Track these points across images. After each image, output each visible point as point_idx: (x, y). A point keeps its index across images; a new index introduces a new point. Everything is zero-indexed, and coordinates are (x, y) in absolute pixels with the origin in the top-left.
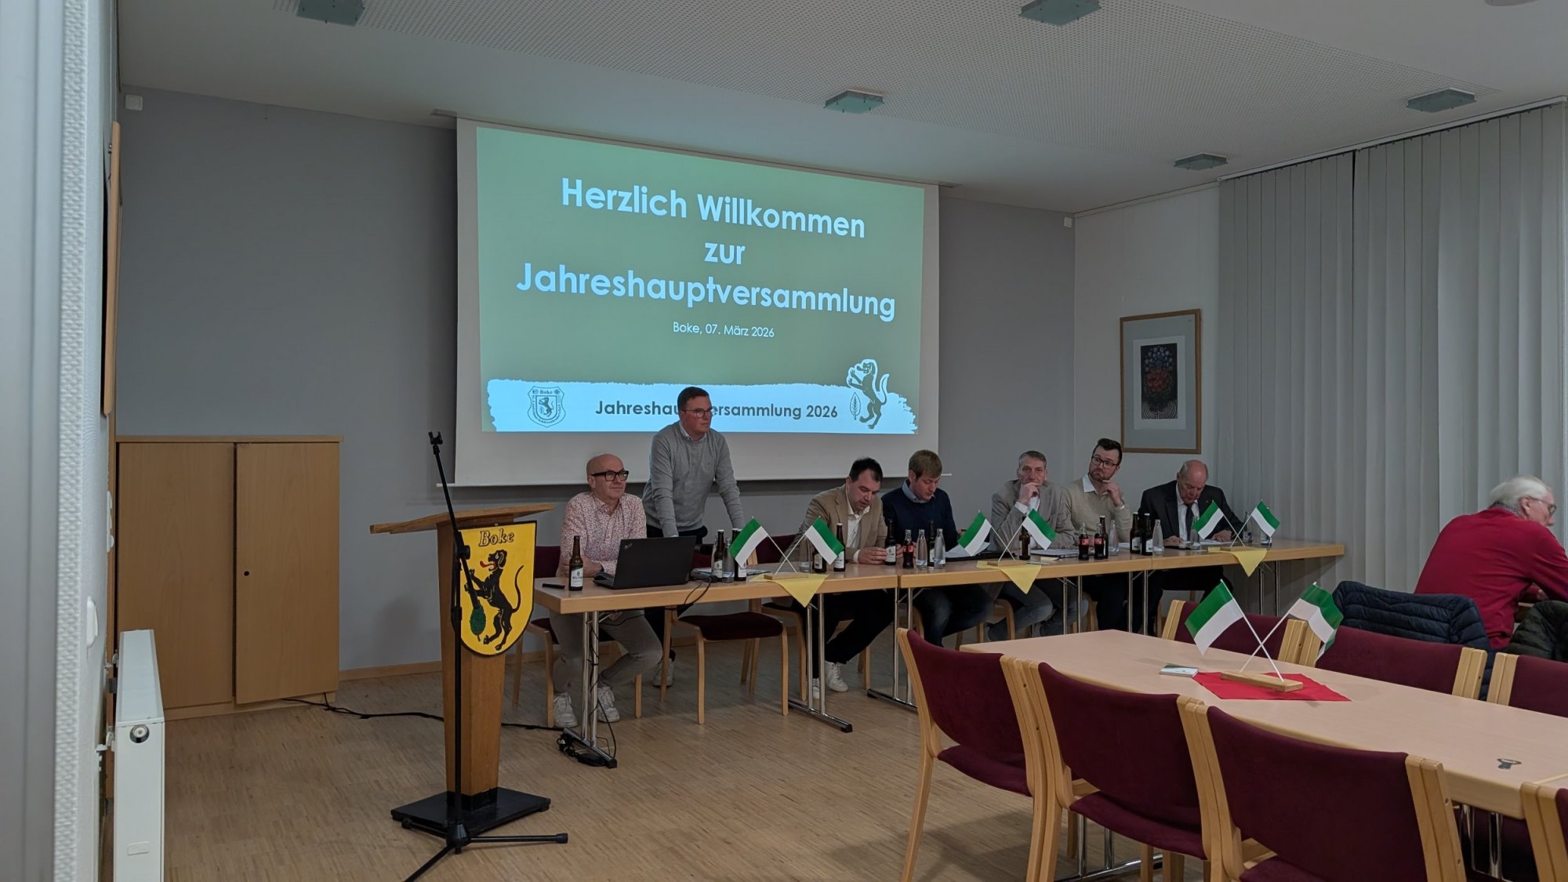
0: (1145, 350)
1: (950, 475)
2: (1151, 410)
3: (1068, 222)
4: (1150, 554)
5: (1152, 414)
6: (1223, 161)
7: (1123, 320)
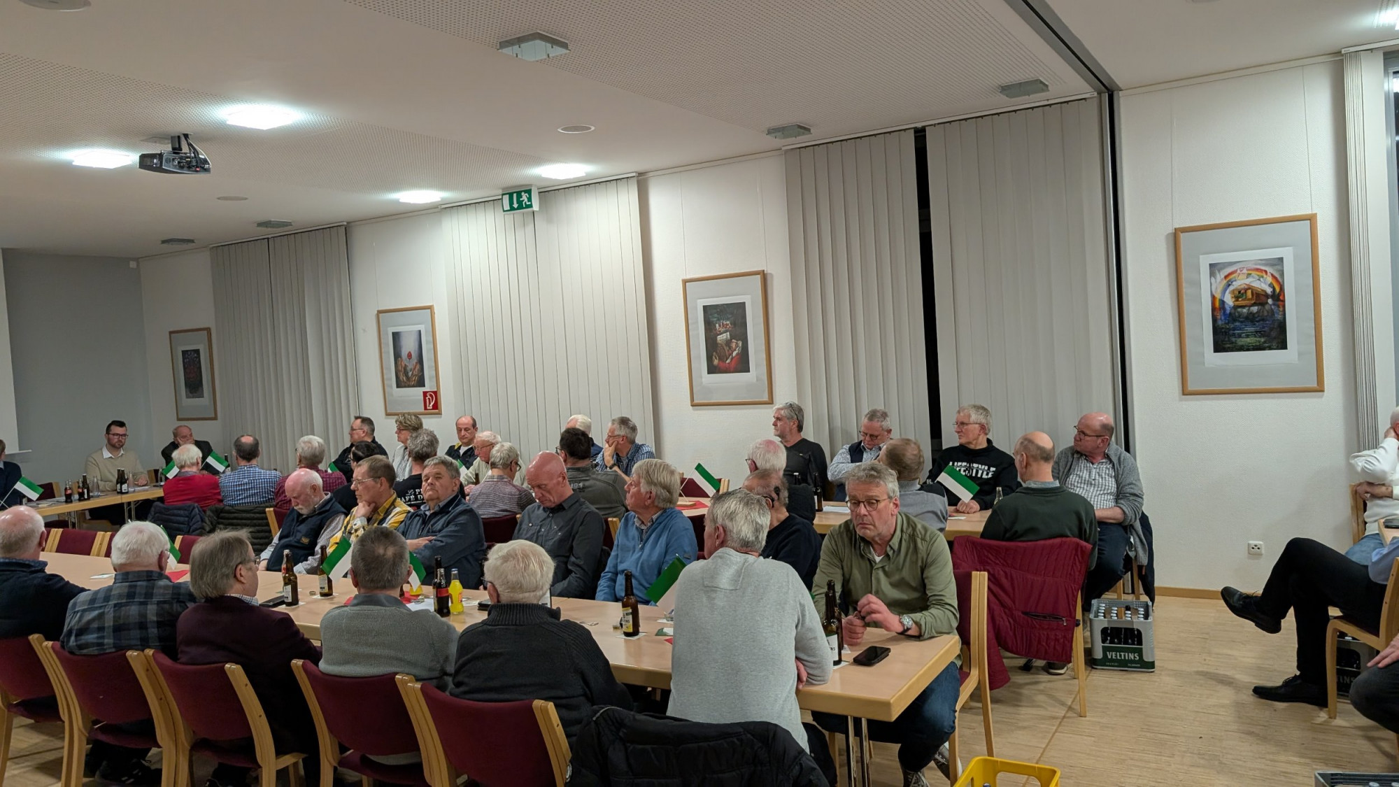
0: (184, 353)
1: (30, 451)
2: (191, 393)
3: (133, 264)
4: (127, 493)
5: (190, 395)
6: (192, 241)
7: (171, 333)
